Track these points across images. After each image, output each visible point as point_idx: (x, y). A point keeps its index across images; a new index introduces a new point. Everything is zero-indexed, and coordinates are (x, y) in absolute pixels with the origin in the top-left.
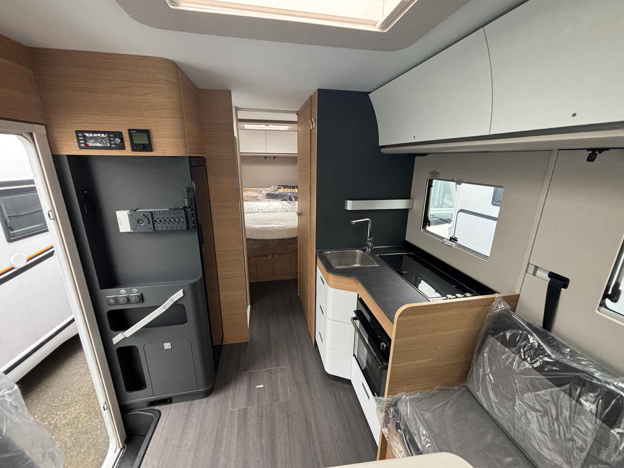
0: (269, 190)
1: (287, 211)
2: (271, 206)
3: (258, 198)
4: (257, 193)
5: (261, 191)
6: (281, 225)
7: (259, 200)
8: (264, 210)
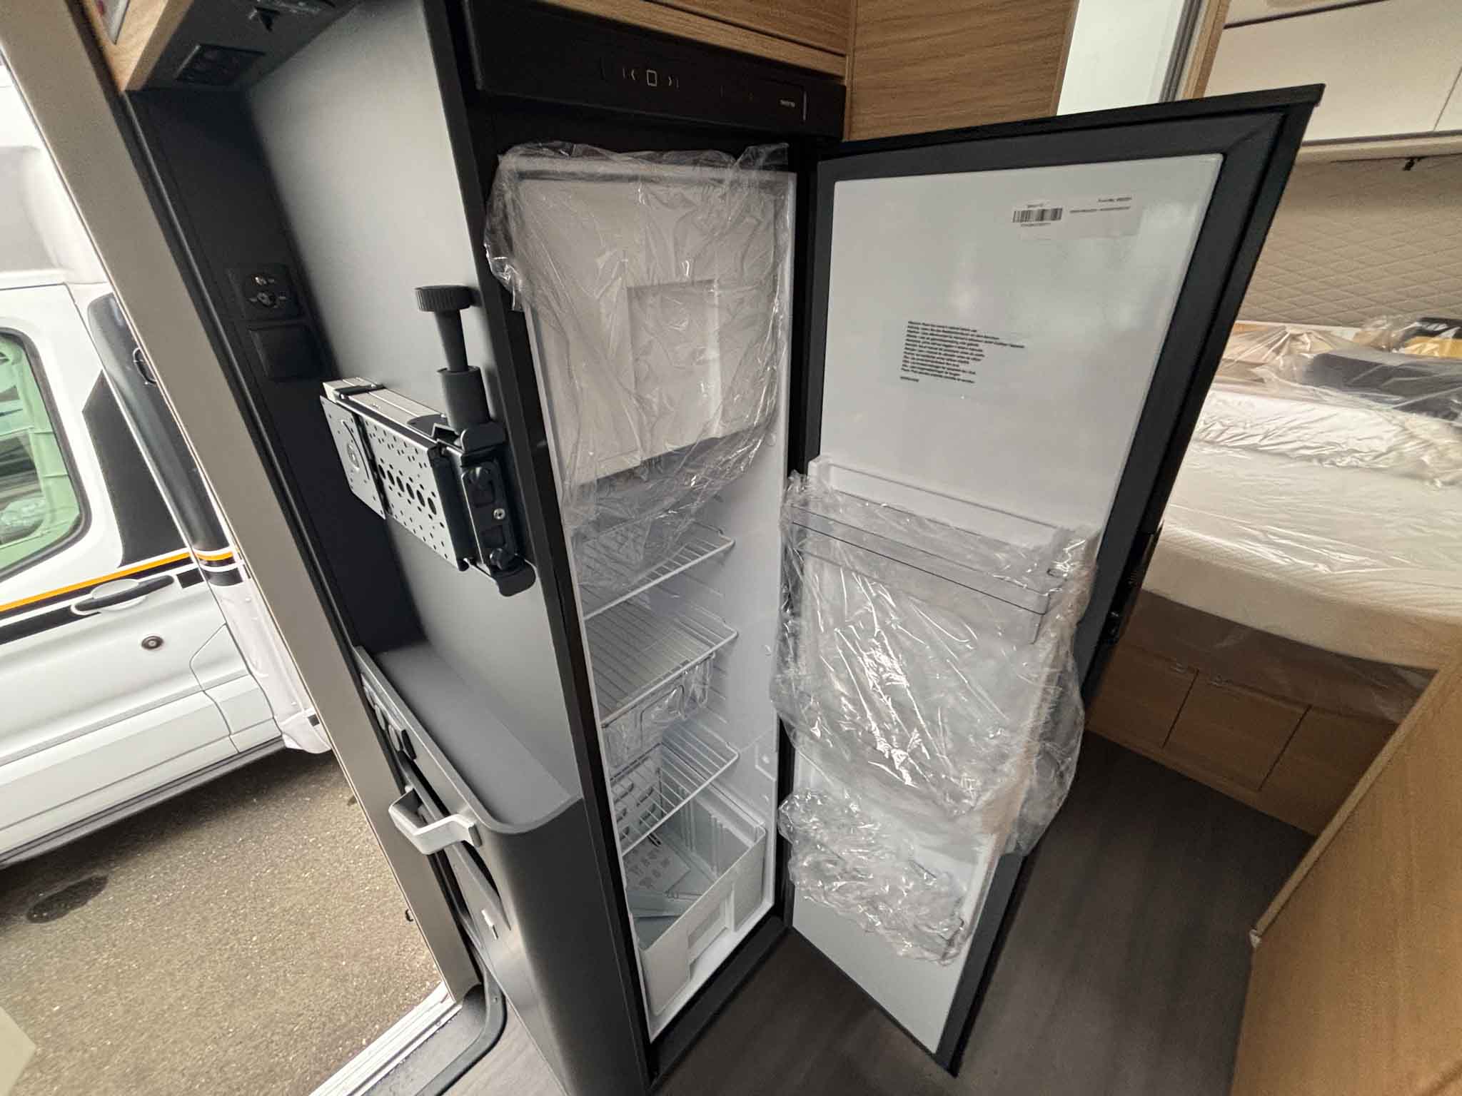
0: (1346, 339)
1: (1417, 474)
2: (1319, 427)
3: (1257, 370)
4: (1261, 347)
5: (1294, 338)
6: (1322, 568)
7: (1261, 380)
8: (1256, 440)
